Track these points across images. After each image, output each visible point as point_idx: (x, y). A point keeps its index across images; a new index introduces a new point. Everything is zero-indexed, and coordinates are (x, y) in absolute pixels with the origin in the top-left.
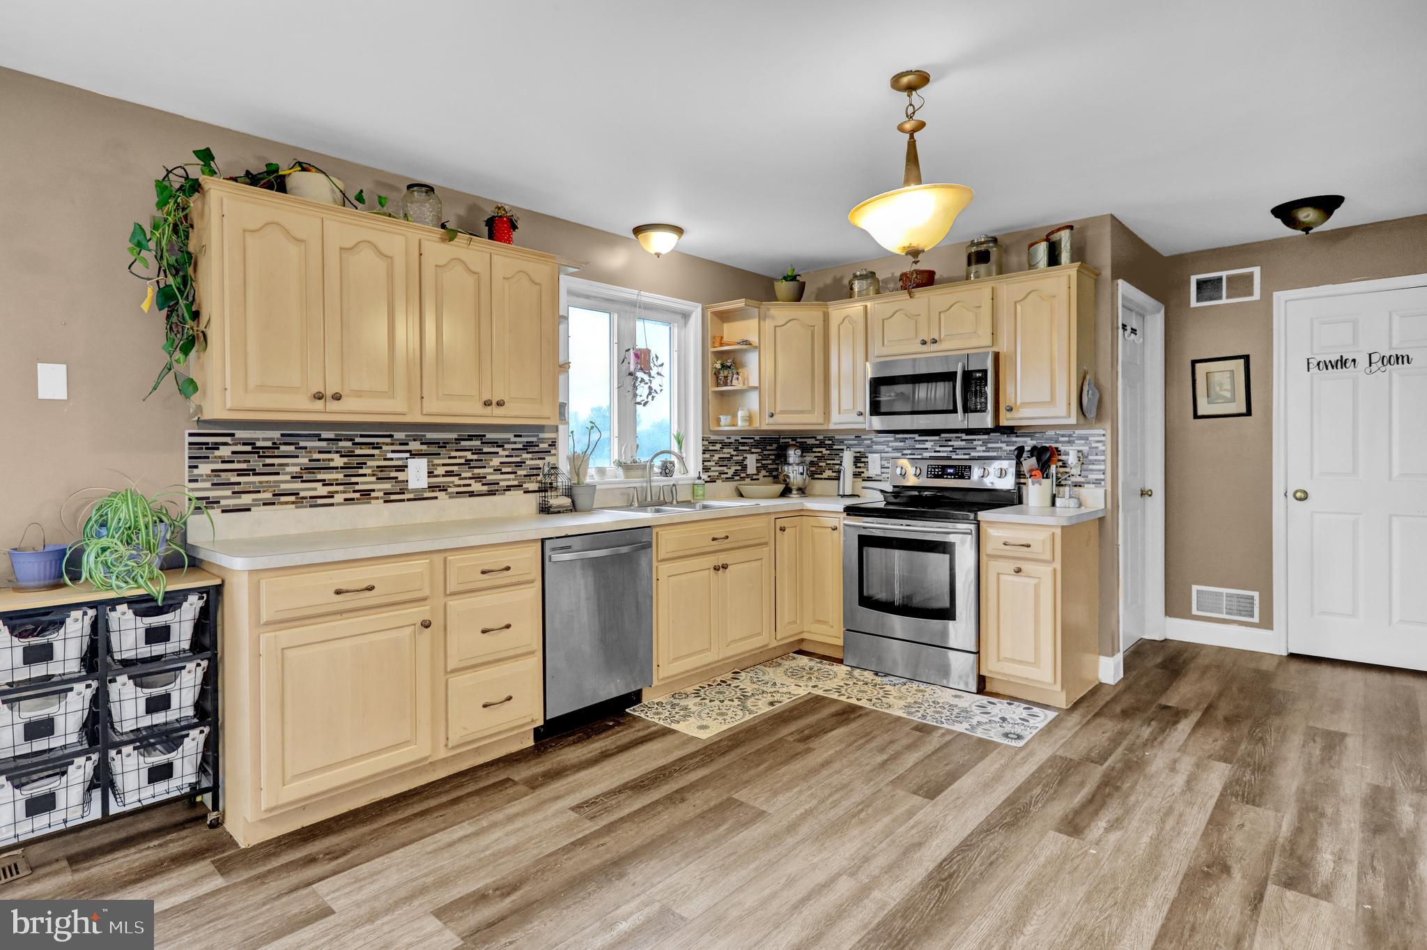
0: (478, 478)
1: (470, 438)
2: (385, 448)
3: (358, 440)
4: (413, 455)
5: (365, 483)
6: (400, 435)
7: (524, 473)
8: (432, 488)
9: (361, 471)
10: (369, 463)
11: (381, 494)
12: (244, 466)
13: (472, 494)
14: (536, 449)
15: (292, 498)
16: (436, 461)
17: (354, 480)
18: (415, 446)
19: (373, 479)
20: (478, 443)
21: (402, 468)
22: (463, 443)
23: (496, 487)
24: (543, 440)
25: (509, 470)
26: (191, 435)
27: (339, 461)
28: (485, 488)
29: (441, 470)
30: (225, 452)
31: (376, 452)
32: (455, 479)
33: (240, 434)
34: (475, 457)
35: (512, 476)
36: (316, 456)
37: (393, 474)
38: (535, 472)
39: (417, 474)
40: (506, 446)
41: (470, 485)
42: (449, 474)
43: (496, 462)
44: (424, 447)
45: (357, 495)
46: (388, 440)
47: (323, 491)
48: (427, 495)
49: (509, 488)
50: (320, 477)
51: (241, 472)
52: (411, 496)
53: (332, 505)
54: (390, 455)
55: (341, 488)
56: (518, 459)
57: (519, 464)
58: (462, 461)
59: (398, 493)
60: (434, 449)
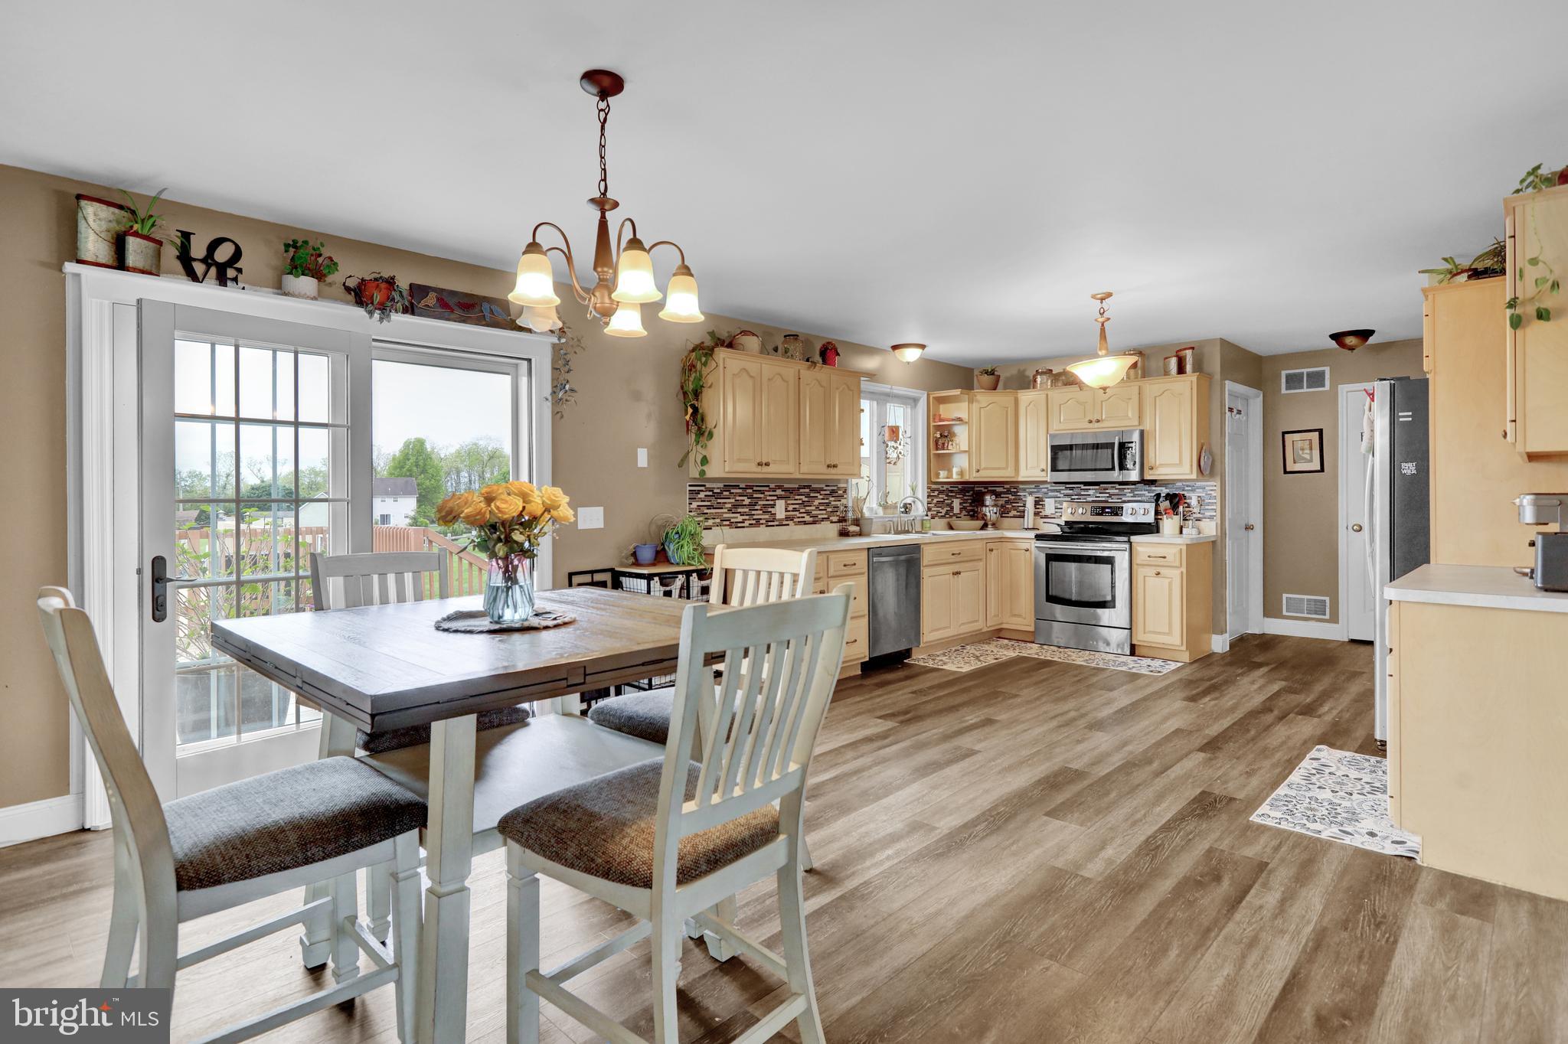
0: (808, 513)
1: (804, 487)
2: (766, 493)
3: (755, 488)
4: (779, 497)
5: (758, 514)
6: (772, 486)
7: (830, 510)
8: (788, 518)
9: (756, 507)
10: (760, 503)
11: (764, 521)
12: (709, 504)
13: (805, 523)
14: (836, 494)
15: (728, 523)
16: (789, 502)
17: (753, 512)
18: (779, 492)
19: (761, 512)
20: (808, 490)
21: (773, 506)
22: (801, 490)
23: (816, 519)
24: (839, 489)
25: (823, 508)
26: (690, 486)
27: (747, 501)
28: (811, 519)
29: (790, 508)
30: (702, 495)
31: (762, 496)
32: (797, 513)
33: (708, 485)
34: (806, 499)
35: (824, 512)
36: (738, 498)
37: (770, 510)
38: (836, 509)
39: (780, 510)
40: (822, 492)
41: (804, 517)
42: (795, 510)
43: (816, 502)
44: (783, 493)
45: (754, 522)
46: (767, 489)
47: (740, 518)
48: (785, 523)
49: (823, 519)
50: (739, 510)
51: (709, 507)
52: (777, 523)
53: (743, 527)
54: (768, 498)
55: (747, 517)
56: (827, 501)
57: (828, 504)
58: (800, 502)
59: (772, 521)
60: (788, 494)
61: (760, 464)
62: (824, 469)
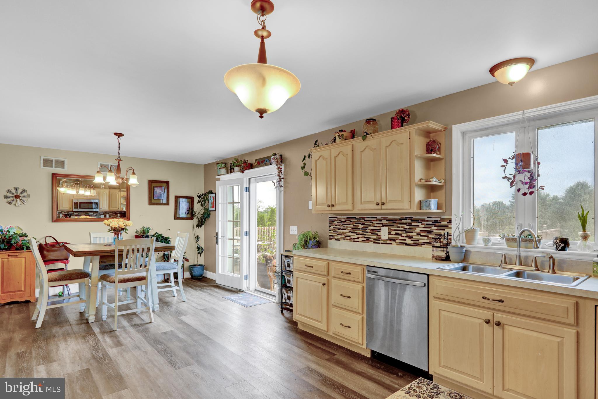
0: (410, 237)
1: (406, 218)
2: (374, 222)
3: (366, 219)
4: (384, 225)
5: (368, 235)
6: (379, 217)
7: (433, 236)
8: (390, 239)
9: (367, 231)
10: (369, 228)
11: (372, 240)
12: (339, 227)
13: (406, 244)
14: (440, 224)
15: (349, 238)
16: (392, 228)
17: (365, 233)
18: (384, 222)
19: (370, 234)
20: (410, 221)
21: (379, 230)
22: (403, 221)
23: (417, 242)
24: (443, 220)
25: (424, 234)
26: (330, 217)
27: (361, 227)
28: (412, 242)
29: (394, 232)
30: (335, 222)
31: (371, 224)
32: (399, 237)
33: (339, 217)
34: (408, 227)
35: (426, 238)
36: (355, 224)
37: (377, 233)
38: (439, 237)
39: (384, 233)
40: (423, 222)
41: (405, 240)
42: (397, 234)
43: (418, 230)
44: (387, 222)
45: (365, 239)
46: (375, 219)
47: (356, 236)
48: (388, 242)
49: (424, 244)
50: (356, 232)
51: (339, 229)
52: (382, 242)
53: (358, 242)
54: (376, 225)
55: (361, 236)
56: (429, 229)
57: (430, 232)
58: (402, 229)
59: (378, 240)
60: (391, 223)
61: (329, 206)
62: (374, 206)
